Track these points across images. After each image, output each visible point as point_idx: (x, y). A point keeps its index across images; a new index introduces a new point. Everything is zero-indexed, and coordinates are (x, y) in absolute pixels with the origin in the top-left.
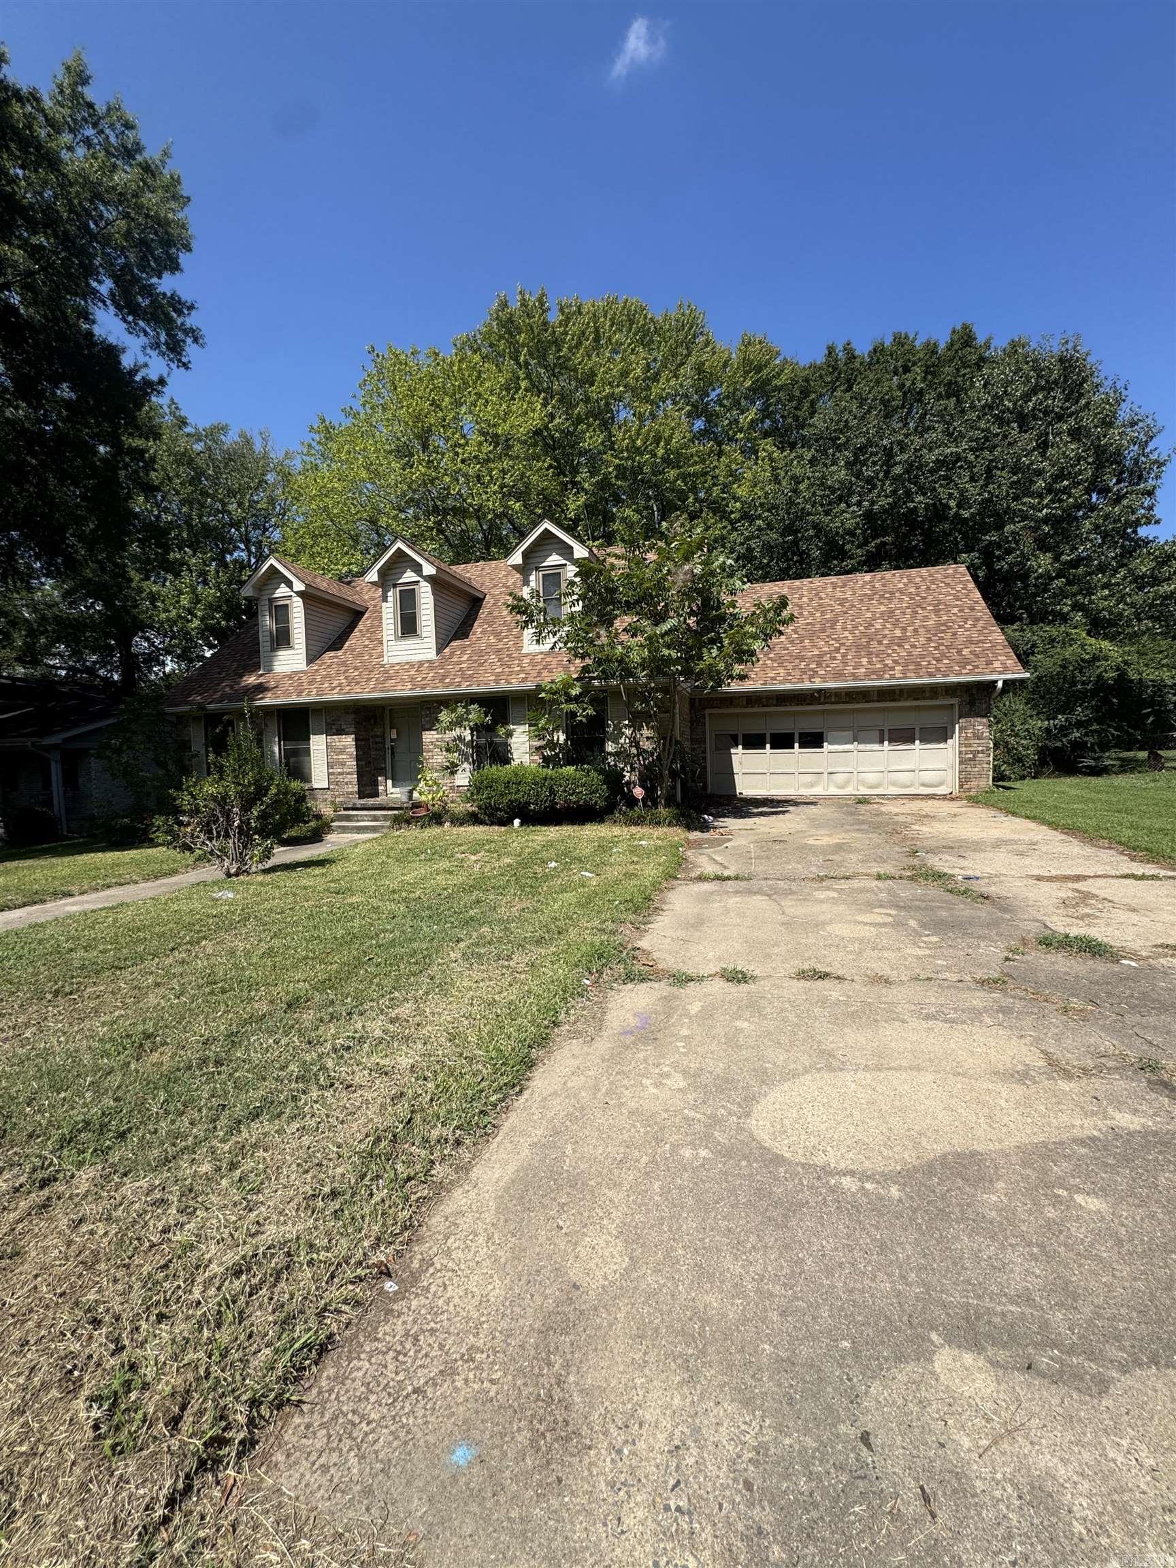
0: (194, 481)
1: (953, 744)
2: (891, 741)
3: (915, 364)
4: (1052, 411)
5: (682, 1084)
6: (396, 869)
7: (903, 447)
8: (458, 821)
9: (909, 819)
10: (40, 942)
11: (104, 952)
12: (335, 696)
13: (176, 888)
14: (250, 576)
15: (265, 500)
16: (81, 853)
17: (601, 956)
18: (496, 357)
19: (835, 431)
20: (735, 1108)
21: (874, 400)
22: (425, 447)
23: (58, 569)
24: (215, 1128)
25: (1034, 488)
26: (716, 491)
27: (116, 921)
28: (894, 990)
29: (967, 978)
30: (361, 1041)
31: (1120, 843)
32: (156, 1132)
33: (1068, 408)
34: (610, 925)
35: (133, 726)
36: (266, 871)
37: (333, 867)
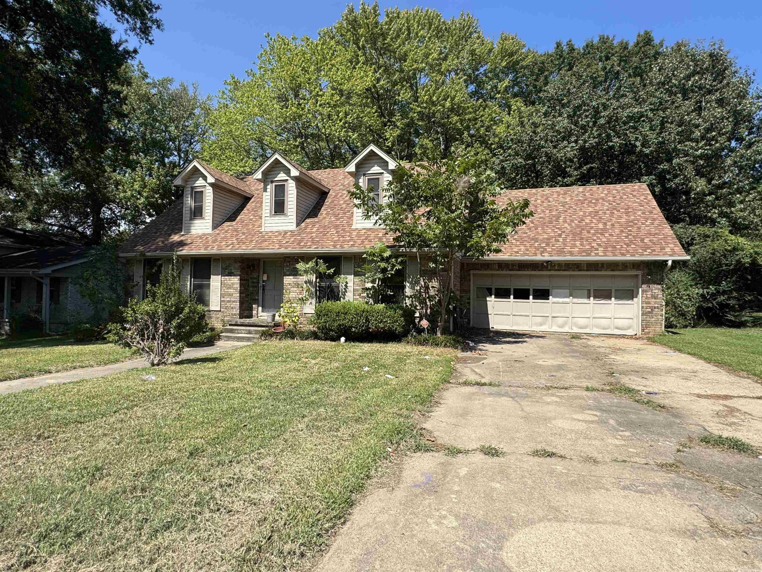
0: (149, 112)
1: (638, 301)
2: (595, 297)
3: (613, 55)
4: (705, 87)
5: (455, 524)
6: (262, 366)
7: (605, 107)
8: (305, 336)
9: (607, 351)
10: (30, 402)
11: (71, 411)
12: (227, 251)
13: (118, 371)
14: (179, 173)
15: (192, 125)
16: (57, 345)
17: (398, 433)
18: (344, 44)
19: (561, 95)
20: (491, 543)
21: (587, 76)
22: (296, 96)
23: (60, 163)
24: (140, 534)
25: (693, 136)
26: (482, 130)
27: (79, 391)
28: (600, 467)
29: (651, 462)
30: (239, 480)
31: (755, 375)
32: (101, 534)
33: (715, 86)
34: (405, 412)
35: (98, 265)
36: (177, 363)
37: (221, 363)
